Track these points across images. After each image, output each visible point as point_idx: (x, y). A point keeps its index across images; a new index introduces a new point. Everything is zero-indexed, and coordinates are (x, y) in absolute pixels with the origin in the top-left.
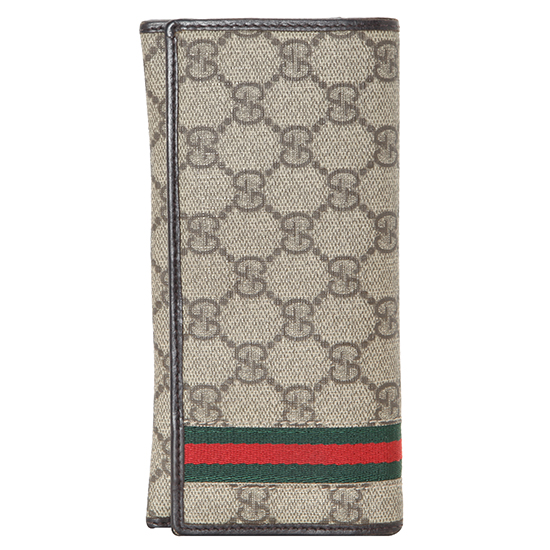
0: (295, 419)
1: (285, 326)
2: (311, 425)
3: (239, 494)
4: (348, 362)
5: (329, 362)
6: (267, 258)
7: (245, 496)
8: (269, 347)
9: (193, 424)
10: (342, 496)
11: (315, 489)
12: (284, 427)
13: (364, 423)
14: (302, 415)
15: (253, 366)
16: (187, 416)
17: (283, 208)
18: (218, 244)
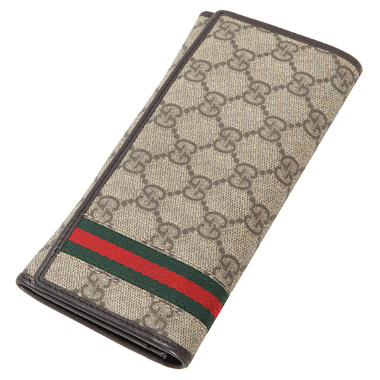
0: (158, 244)
1: (186, 188)
2: (167, 253)
3: (91, 274)
4: (215, 226)
5: (202, 220)
6: (200, 147)
7: (94, 278)
8: (169, 195)
9: (90, 217)
10: (160, 308)
11: (144, 295)
12: (147, 245)
13: (203, 270)
14: (164, 244)
15: (151, 199)
16: (89, 212)
17: (227, 122)
18: (174, 125)
